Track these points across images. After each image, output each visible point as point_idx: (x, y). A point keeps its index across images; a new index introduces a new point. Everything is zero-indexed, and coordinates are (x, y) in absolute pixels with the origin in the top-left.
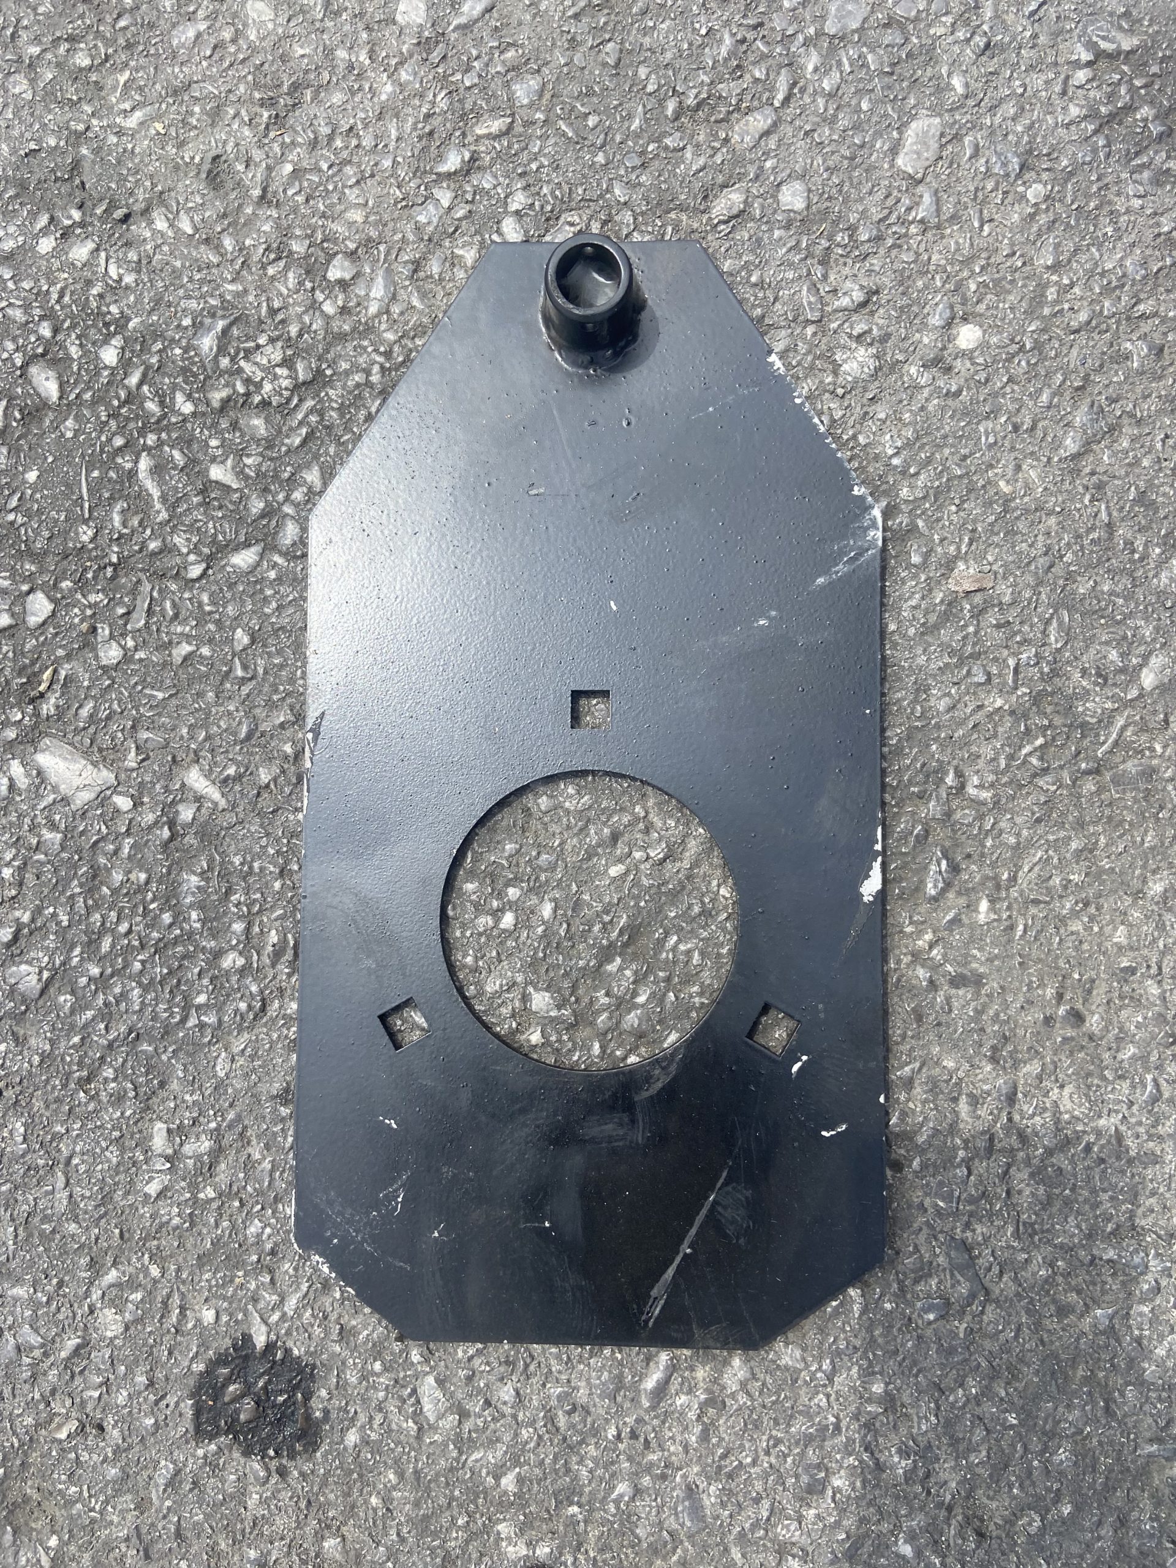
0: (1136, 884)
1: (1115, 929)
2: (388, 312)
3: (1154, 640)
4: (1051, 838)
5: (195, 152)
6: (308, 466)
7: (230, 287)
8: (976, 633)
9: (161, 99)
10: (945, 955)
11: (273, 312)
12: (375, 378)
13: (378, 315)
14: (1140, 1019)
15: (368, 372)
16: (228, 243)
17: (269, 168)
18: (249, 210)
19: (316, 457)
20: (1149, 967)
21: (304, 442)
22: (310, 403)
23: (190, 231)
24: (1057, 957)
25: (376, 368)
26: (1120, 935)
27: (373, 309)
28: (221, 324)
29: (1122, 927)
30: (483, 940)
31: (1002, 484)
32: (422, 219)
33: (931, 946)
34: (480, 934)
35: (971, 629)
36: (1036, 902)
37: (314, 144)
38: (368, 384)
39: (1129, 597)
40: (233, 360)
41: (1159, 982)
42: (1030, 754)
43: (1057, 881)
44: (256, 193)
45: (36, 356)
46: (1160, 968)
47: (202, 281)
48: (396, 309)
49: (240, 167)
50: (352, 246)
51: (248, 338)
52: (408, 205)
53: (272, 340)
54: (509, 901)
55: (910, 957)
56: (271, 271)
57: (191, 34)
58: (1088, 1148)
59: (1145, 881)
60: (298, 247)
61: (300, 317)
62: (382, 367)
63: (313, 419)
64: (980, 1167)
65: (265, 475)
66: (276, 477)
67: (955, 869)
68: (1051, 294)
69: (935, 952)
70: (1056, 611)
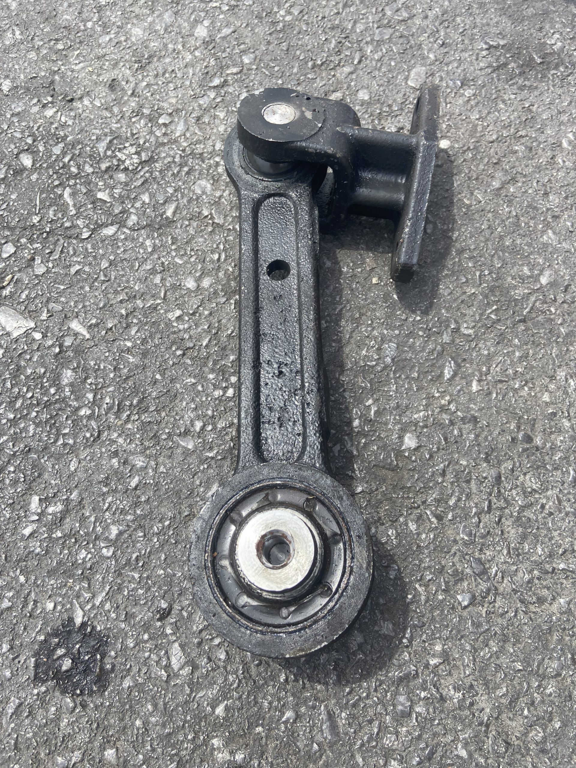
0: (551, 373)
1: (543, 394)
2: (184, 135)
3: (544, 263)
4: (505, 351)
5: (106, 77)
6: (144, 193)
7: (115, 125)
8: (459, 261)
9: (92, 60)
10: (456, 407)
11: (133, 135)
12: (177, 160)
13: (180, 136)
14: (562, 438)
15: (174, 157)
16: (116, 110)
17: (136, 84)
18: (126, 98)
19: (148, 190)
20: (562, 412)
21: (143, 184)
22: (147, 168)
23: (99, 105)
24: (515, 408)
25: (178, 156)
26: (546, 397)
27: (177, 134)
28: (109, 138)
29: (546, 393)
30: (217, 402)
31: (465, 200)
32: (201, 102)
33: (449, 403)
34: (216, 399)
35: (457, 260)
36: (501, 381)
37: (157, 76)
38: (174, 162)
39: (529, 245)
40: (113, 152)
41: (569, 420)
42: (491, 313)
43: (511, 371)
44: (130, 92)
45: (24, 150)
46: (569, 413)
47: (102, 123)
48: (188, 135)
49: (124, 83)
50: (170, 111)
51: (121, 144)
52: (195, 97)
53: (131, 145)
54: (231, 383)
55: (439, 409)
56: (133, 120)
57: (107, 39)
58: (543, 507)
59: (555, 372)
60: (146, 111)
61: (145, 137)
62: (181, 155)
63: (147, 175)
64: (485, 518)
65: (123, 197)
66: (128, 197)
67: (458, 366)
68: (479, 128)
69: (452, 405)
70: (496, 251)
